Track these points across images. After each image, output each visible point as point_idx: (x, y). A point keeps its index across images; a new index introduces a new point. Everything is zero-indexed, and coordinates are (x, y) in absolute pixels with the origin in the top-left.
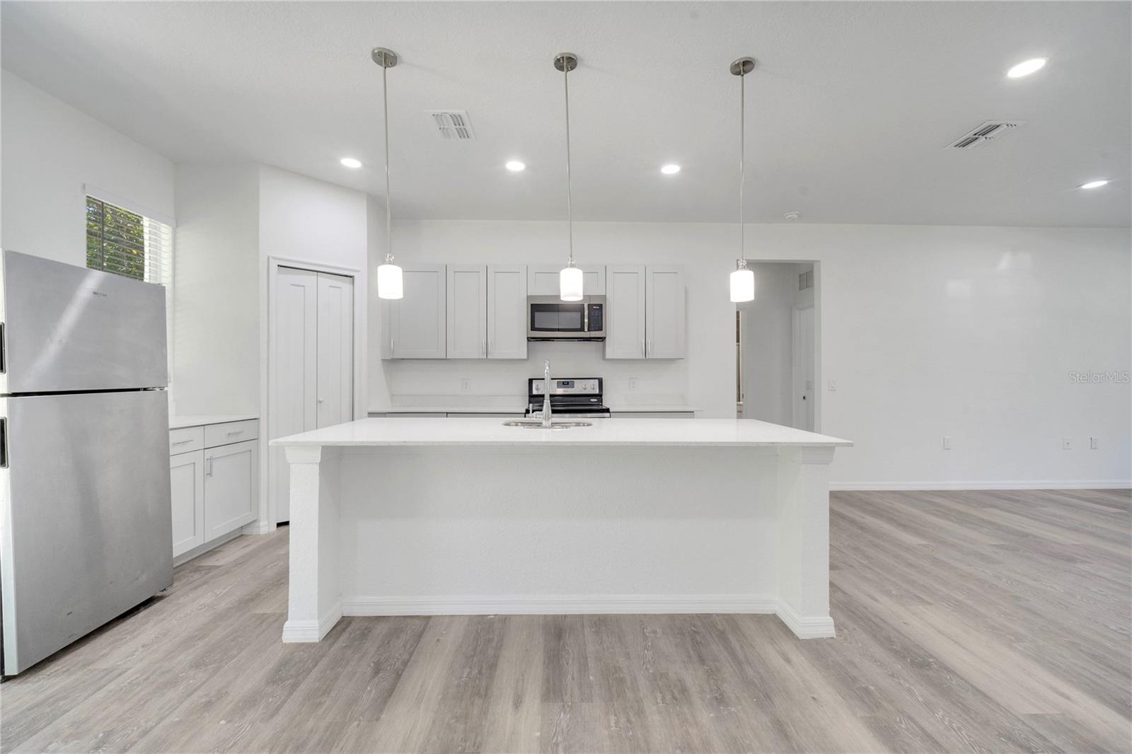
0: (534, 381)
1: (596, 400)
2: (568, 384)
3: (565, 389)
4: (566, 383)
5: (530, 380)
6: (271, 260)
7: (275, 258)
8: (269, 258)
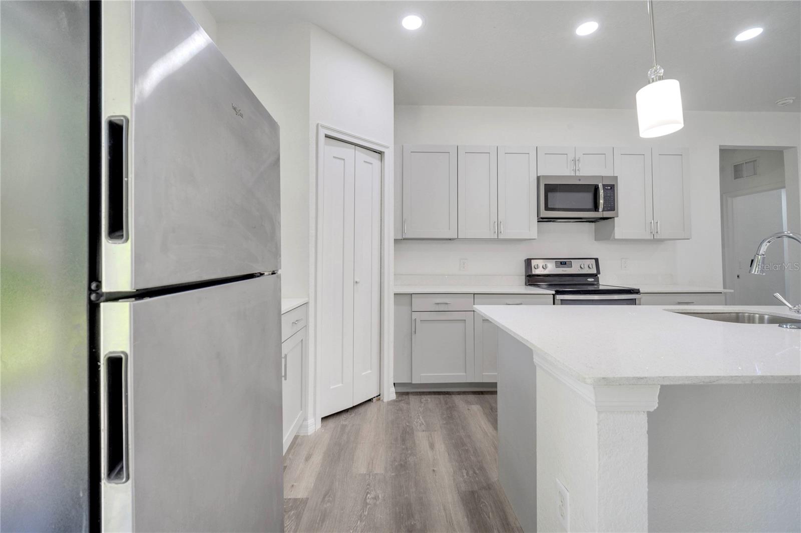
0: (532, 261)
1: (593, 280)
2: (565, 264)
3: (564, 269)
4: (563, 263)
5: (528, 259)
6: (320, 127)
7: (323, 127)
8: (318, 125)
